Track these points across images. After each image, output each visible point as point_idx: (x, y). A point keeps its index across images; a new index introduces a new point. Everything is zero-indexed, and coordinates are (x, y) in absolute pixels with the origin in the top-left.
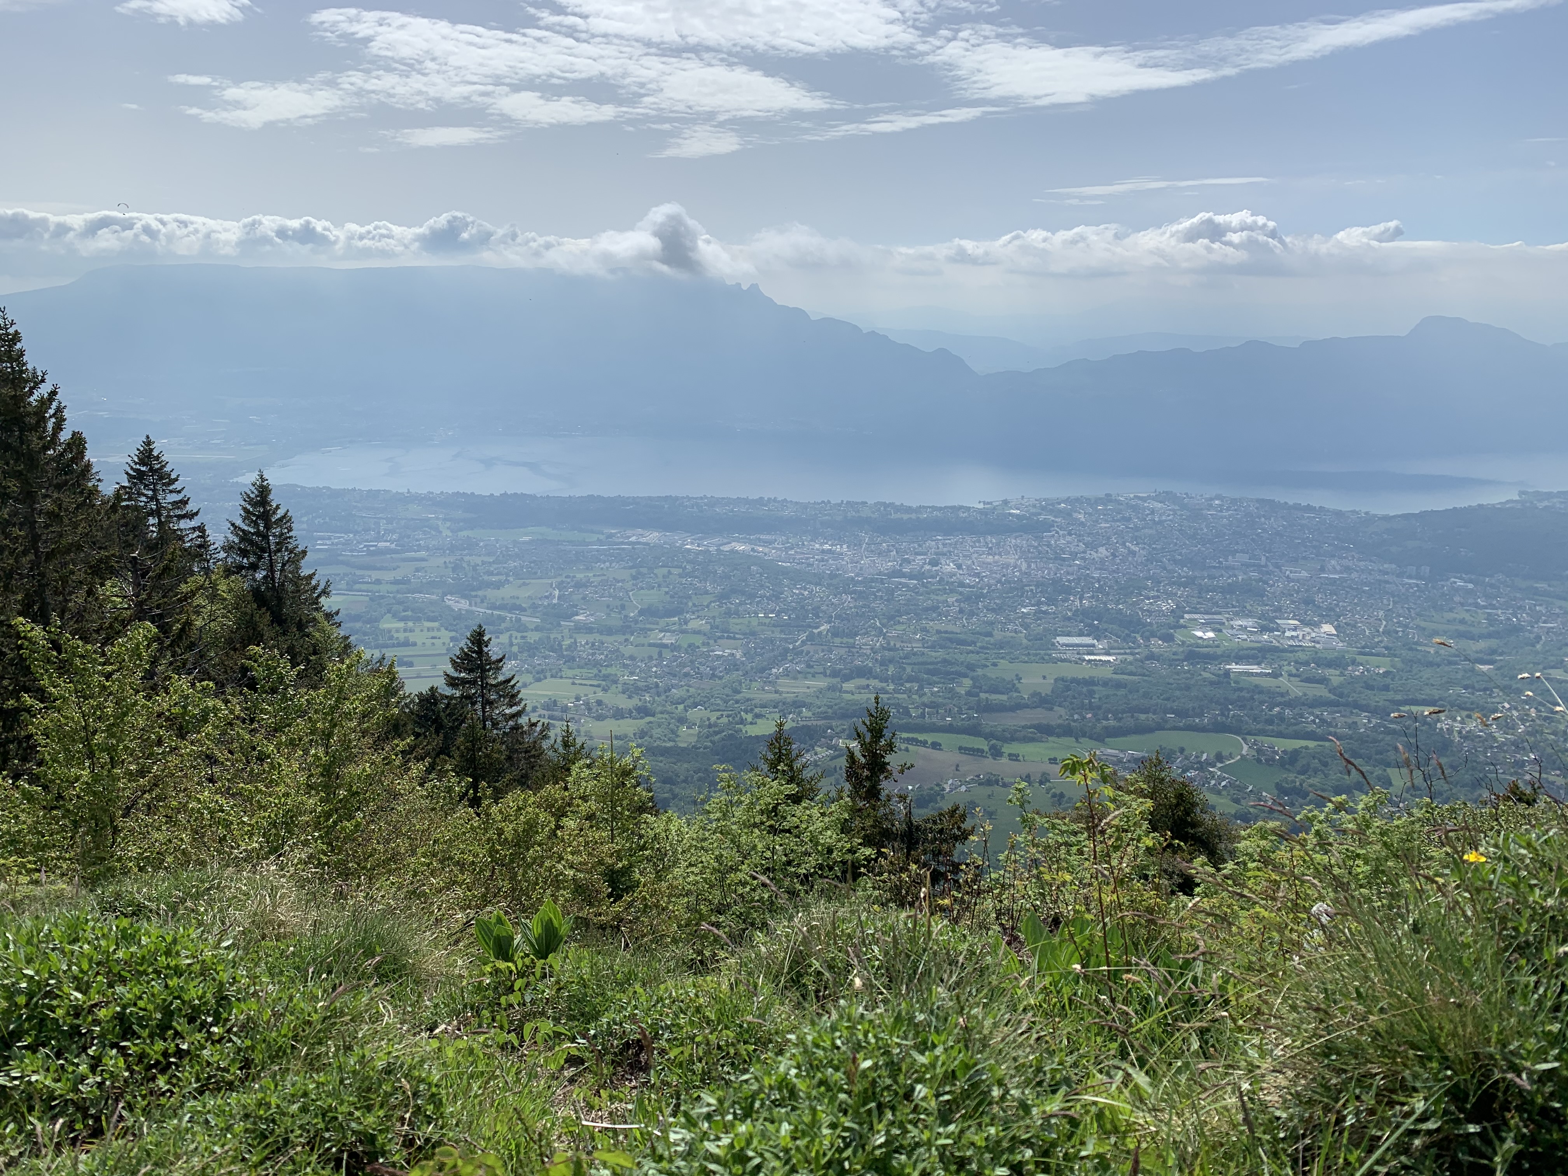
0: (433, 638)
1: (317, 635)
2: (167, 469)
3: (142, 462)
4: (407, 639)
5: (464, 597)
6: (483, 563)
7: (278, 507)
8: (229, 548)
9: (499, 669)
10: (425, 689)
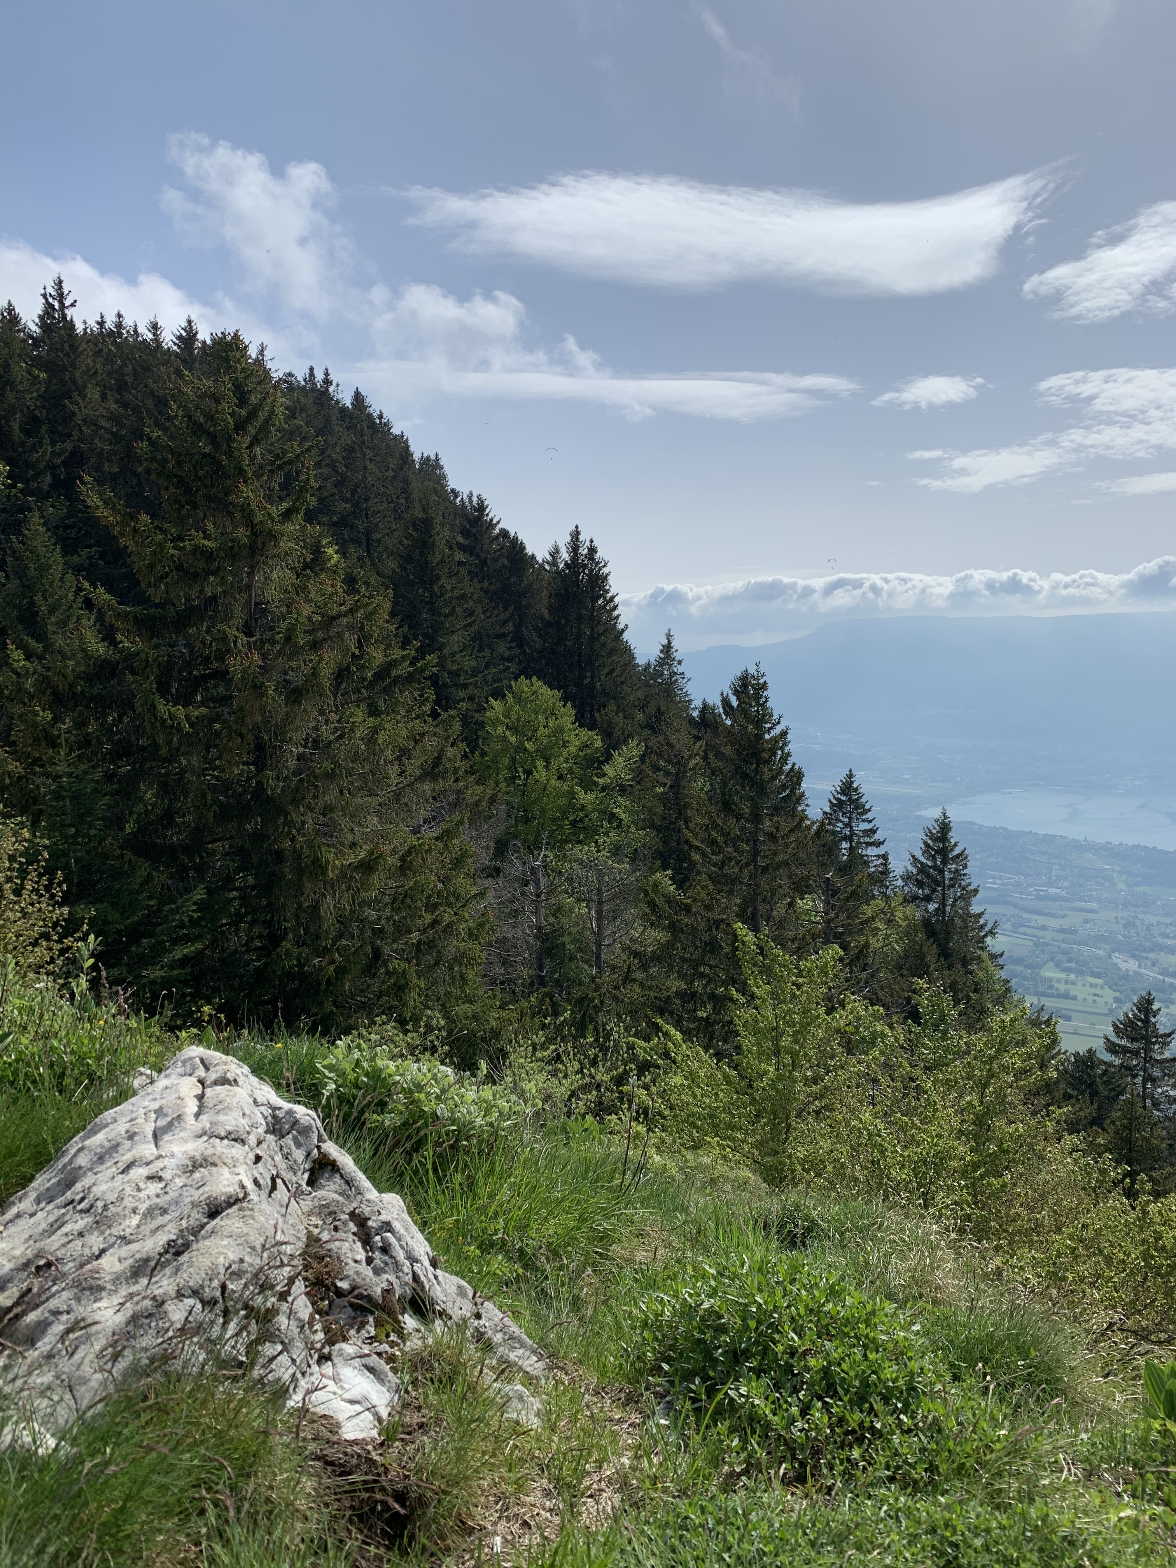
0: (1095, 995)
1: (981, 974)
2: (863, 800)
3: (843, 792)
4: (1067, 991)
5: (1133, 957)
6: (1159, 923)
7: (956, 844)
8: (907, 878)
9: (1166, 1044)
10: (1082, 1050)
